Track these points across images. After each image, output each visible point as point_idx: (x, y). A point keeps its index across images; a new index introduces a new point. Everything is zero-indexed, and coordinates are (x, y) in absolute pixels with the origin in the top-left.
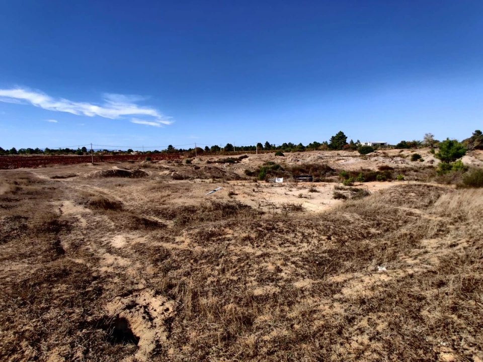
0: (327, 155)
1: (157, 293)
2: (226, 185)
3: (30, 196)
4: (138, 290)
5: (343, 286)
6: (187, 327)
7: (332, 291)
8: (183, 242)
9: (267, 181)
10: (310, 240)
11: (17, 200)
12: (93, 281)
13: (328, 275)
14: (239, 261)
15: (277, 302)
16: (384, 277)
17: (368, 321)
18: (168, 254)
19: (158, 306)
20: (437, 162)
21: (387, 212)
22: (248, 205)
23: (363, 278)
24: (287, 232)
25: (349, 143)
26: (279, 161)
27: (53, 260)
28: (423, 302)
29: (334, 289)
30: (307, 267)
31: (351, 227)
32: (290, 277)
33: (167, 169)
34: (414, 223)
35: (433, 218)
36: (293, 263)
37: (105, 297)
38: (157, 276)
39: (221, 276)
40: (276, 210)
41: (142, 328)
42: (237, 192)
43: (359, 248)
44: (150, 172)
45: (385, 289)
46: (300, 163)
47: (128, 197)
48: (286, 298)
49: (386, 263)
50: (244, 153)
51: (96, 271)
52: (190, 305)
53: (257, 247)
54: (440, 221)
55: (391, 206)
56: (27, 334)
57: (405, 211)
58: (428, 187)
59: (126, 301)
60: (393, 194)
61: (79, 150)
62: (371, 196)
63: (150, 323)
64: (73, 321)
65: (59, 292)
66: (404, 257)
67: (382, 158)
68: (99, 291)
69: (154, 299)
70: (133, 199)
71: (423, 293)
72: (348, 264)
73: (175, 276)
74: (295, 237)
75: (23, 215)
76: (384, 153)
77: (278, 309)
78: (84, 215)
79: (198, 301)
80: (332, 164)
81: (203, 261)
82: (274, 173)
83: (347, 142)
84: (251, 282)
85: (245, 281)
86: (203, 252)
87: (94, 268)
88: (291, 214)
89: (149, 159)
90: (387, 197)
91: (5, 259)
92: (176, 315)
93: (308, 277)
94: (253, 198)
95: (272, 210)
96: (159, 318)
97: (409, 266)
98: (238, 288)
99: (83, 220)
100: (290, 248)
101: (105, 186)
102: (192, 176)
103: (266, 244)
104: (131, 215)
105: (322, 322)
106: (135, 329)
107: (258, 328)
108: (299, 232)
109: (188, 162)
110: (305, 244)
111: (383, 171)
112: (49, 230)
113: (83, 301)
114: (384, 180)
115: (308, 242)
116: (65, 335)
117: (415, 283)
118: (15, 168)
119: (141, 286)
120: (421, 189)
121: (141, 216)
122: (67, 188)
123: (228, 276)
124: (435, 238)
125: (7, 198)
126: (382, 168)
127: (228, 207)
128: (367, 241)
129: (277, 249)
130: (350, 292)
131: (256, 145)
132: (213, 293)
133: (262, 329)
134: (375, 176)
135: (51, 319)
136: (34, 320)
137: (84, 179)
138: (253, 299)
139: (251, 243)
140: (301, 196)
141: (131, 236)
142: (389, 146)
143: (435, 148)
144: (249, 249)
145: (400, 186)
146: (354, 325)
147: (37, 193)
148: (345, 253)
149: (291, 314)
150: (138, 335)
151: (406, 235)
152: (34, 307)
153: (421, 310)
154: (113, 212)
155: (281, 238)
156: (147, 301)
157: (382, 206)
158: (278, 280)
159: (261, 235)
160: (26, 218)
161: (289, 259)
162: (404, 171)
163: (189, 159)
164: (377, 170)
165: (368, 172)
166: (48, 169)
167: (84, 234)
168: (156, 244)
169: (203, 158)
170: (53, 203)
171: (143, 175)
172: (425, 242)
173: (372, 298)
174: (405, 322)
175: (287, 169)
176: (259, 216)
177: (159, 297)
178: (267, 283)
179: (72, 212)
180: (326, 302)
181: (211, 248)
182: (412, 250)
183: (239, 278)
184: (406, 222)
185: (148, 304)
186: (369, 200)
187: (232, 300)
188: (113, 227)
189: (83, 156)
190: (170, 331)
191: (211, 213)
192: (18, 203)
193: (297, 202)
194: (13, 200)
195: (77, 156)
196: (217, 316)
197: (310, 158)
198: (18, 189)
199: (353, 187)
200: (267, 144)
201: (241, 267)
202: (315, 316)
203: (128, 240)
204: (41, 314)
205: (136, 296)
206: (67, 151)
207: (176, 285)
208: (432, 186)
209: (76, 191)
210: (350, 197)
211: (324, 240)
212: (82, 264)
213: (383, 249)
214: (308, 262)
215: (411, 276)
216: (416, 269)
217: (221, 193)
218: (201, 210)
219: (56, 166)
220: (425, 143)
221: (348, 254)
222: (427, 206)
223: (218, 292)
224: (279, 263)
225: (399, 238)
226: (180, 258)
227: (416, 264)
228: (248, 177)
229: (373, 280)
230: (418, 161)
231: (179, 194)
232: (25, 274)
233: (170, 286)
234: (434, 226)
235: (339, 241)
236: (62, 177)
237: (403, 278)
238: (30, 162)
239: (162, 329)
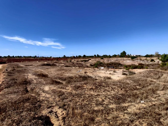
0: (119, 59)
1: (60, 107)
2: (84, 69)
3: (18, 72)
4: (53, 106)
5: (128, 108)
6: (70, 121)
7: (123, 109)
8: (69, 89)
9: (98, 68)
10: (115, 90)
11: (14, 73)
12: (38, 102)
13: (122, 103)
14: (89, 97)
15: (103, 113)
16: (143, 105)
17: (139, 122)
18: (64, 94)
19: (60, 112)
20: (160, 62)
21: (143, 80)
22: (91, 76)
23: (135, 105)
24: (106, 87)
25: (127, 55)
26: (102, 61)
27: (25, 94)
28: (161, 116)
29: (125, 109)
30: (114, 100)
31: (129, 85)
32: (107, 103)
33: (63, 63)
34: (154, 85)
35: (161, 83)
36: (109, 98)
37: (42, 109)
38: (60, 101)
39: (82, 102)
40: (101, 79)
41: (54, 121)
42: (87, 72)
43: (133, 93)
44: (57, 64)
45: (144, 110)
46: (109, 62)
47: (50, 73)
48: (106, 111)
49: (144, 100)
50: (90, 58)
51: (39, 99)
52: (71, 112)
53: (95, 92)
54: (164, 84)
55: (144, 78)
56: (15, 121)
57: (150, 80)
58: (158, 71)
59: (49, 110)
60: (144, 74)
61: (34, 57)
62: (136, 74)
63: (57, 119)
64: (31, 117)
65: (26, 106)
66: (151, 97)
67: (139, 61)
68: (40, 106)
69: (59, 110)
70: (52, 74)
71: (160, 112)
72: (129, 99)
73: (66, 101)
74: (109, 89)
75: (15, 78)
76: (140, 59)
77: (103, 116)
78: (35, 79)
79: (74, 111)
80: (121, 62)
81: (76, 96)
82: (100, 65)
83: (126, 54)
84: (93, 105)
85: (91, 104)
86: (76, 93)
87: (38, 98)
88: (107, 80)
89: (57, 60)
90: (143, 75)
91: (9, 93)
92: (66, 116)
93: (114, 104)
94: (93, 74)
95: (100, 79)
96: (61, 117)
97: (153, 101)
98: (89, 107)
99: (35, 80)
100: (107, 93)
101: (42, 69)
102: (71, 66)
103: (98, 91)
104: (51, 79)
105: (121, 122)
106: (52, 121)
107: (96, 123)
108: (110, 87)
109: (70, 61)
110: (113, 92)
111: (140, 65)
112: (23, 84)
113: (34, 110)
114: (141, 68)
115: (114, 91)
116: (28, 122)
117: (156, 108)
118: (13, 62)
119: (54, 105)
120: (155, 72)
121: (54, 80)
122: (30, 69)
123: (85, 102)
124: (162, 91)
125: (10, 73)
126: (139, 64)
127: (84, 77)
128: (136, 91)
129: (102, 93)
130: (131, 110)
131: (94, 55)
132: (80, 108)
133: (98, 123)
134: (137, 67)
135: (24, 116)
136: (18, 116)
137: (36, 66)
138: (94, 111)
139: (93, 90)
140: (110, 74)
141: (51, 87)
142: (142, 56)
143: (159, 57)
144: (92, 93)
145: (147, 71)
146: (134, 123)
147: (20, 71)
148: (128, 95)
149: (108, 118)
150: (53, 123)
151: (151, 89)
152: (18, 111)
153: (160, 119)
154: (45, 78)
155: (104, 89)
156: (56, 110)
157: (141, 78)
158: (103, 104)
159: (96, 87)
160: (16, 80)
161: (107, 97)
162: (148, 65)
163: (71, 60)
164: (138, 65)
165: (134, 66)
166: (24, 63)
167: (35, 85)
168: (60, 90)
169: (75, 60)
170: (25, 74)
171: (55, 65)
172: (158, 92)
173: (140, 113)
174: (154, 124)
175: (105, 64)
176: (95, 80)
177: (61, 109)
178: (99, 105)
179: (31, 78)
180: (122, 113)
181: (79, 92)
182: (154, 95)
183: (89, 103)
184: (150, 84)
185: (57, 112)
186: (136, 76)
187: (87, 111)
188: (45, 83)
189: (35, 59)
190: (65, 122)
191: (78, 79)
192: (14, 74)
193: (109, 76)
194: (12, 73)
195: (33, 58)
196: (81, 117)
197: (113, 60)
198: (14, 69)
199: (129, 71)
200: (98, 55)
201: (89, 99)
202: (118, 119)
203: (50, 88)
204: (20, 114)
205: (53, 108)
206: (30, 57)
207: (66, 105)
208: (159, 71)
209: (33, 70)
210: (128, 74)
211: (120, 90)
212: (34, 96)
213: (142, 94)
214: (114, 98)
215: (154, 105)
216: (156, 103)
217: (82, 72)
218: (75, 78)
219: (27, 62)
220: (155, 55)
221: (129, 96)
222: (158, 78)
223: (81, 108)
224: (103, 98)
225: (148, 90)
226: (68, 95)
227: (156, 101)
228: (91, 67)
229: (139, 106)
230: (153, 62)
231: (67, 72)
232: (15, 99)
233: (64, 105)
234: (162, 86)
235: (125, 91)
236: (28, 66)
237: (151, 106)
238: (18, 60)
239: (62, 121)
